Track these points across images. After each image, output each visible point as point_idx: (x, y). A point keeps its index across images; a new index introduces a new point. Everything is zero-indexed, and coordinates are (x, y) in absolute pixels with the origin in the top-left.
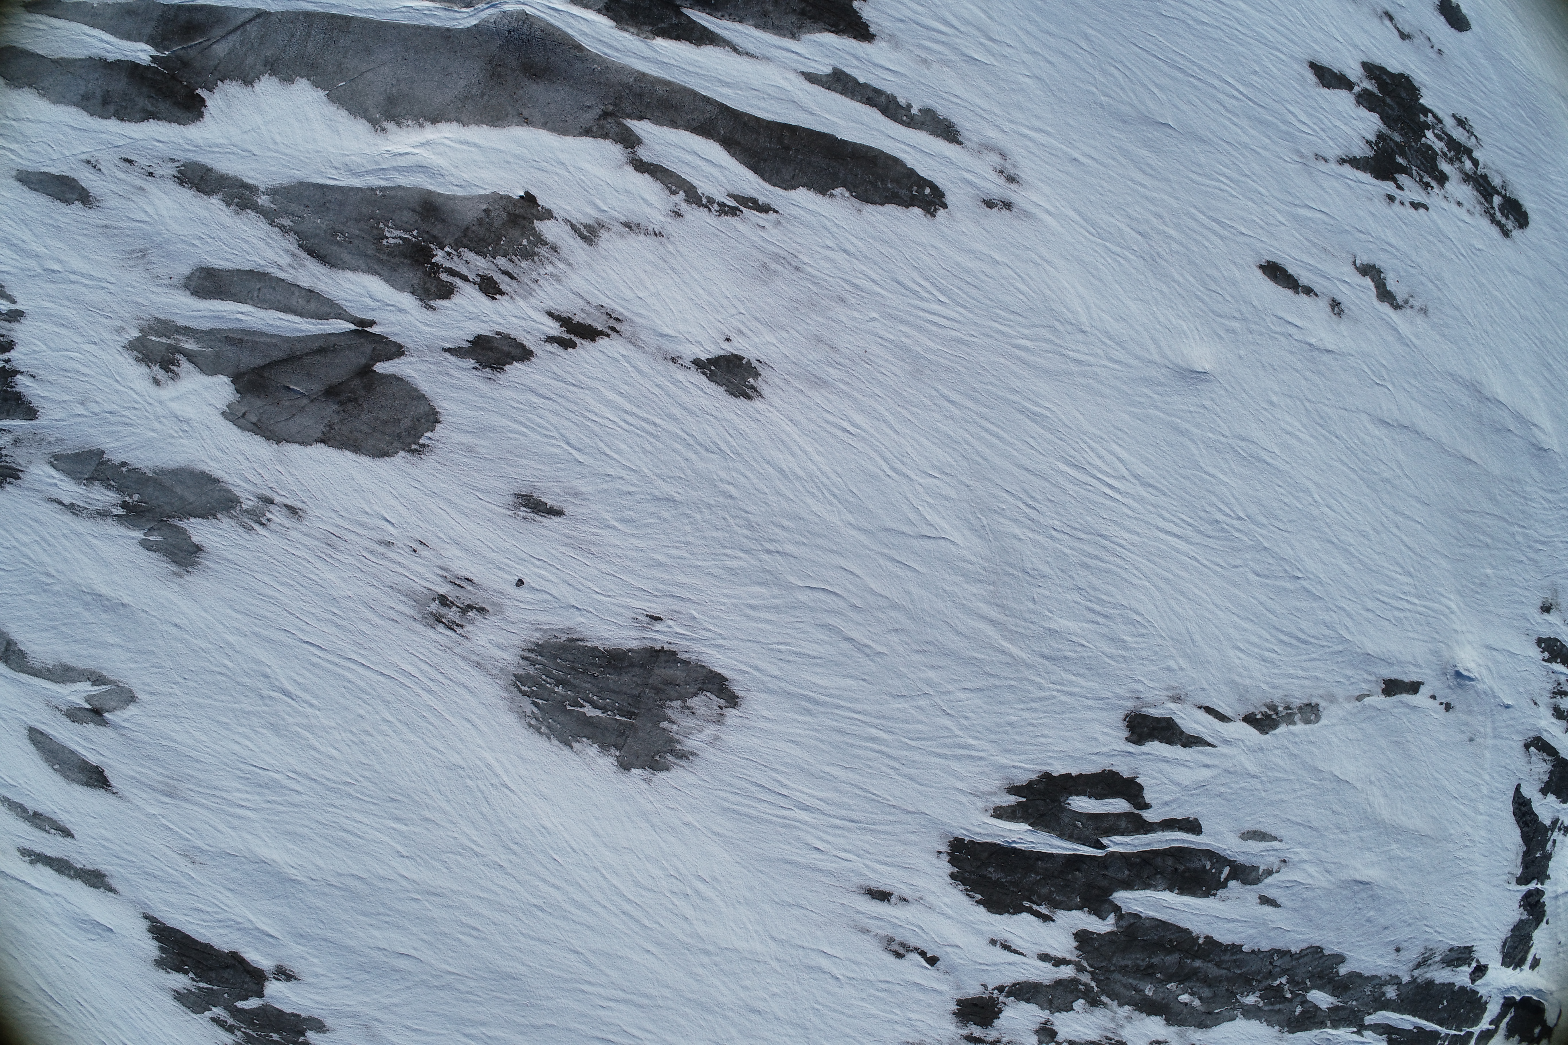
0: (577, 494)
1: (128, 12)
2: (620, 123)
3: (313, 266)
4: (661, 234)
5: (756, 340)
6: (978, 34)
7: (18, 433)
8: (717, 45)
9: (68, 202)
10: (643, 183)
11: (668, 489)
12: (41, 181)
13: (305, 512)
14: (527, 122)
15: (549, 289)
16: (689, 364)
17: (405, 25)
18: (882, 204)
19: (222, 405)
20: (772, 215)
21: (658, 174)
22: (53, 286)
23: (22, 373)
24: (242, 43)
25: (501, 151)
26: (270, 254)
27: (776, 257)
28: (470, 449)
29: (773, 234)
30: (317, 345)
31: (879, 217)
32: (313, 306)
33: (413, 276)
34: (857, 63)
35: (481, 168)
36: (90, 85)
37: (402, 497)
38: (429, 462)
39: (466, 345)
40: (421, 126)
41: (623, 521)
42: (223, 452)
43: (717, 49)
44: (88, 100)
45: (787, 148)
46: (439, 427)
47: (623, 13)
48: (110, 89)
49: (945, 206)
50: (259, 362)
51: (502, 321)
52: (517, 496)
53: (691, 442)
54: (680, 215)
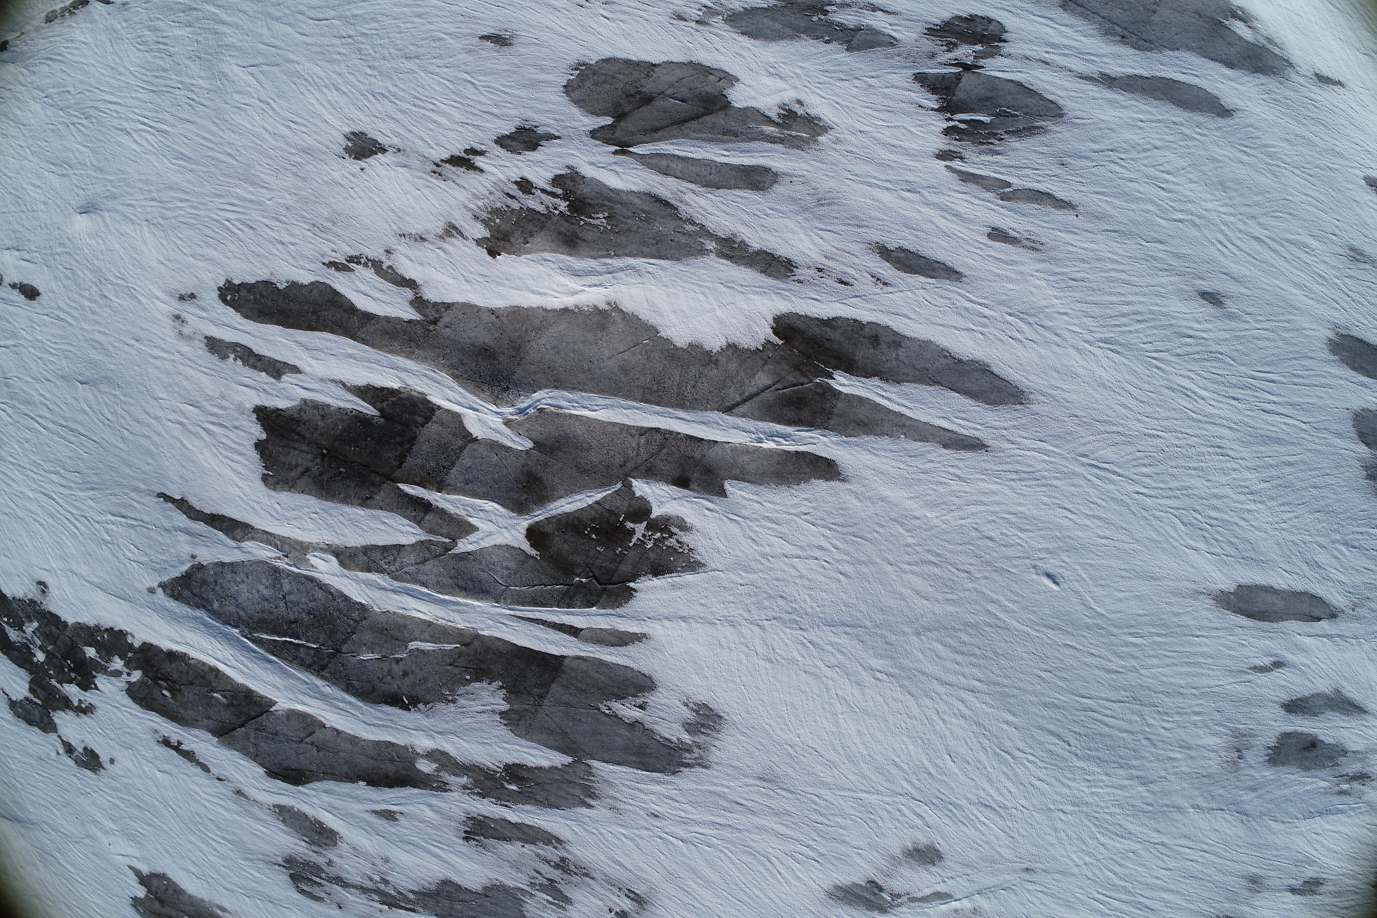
0: (469, 52)
1: (865, 425)
2: (425, 316)
3: (664, 193)
4: (400, 236)
5: (344, 172)
6: (190, 427)
7: (929, 62)
8: (355, 387)
9: (901, 249)
10: (408, 270)
11: (410, 65)
12: (934, 270)
13: (670, 17)
14: (492, 312)
15: (481, 189)
16: (390, 149)
17: (593, 392)
18: (258, 282)
19: (738, 86)
20: (326, 261)
21: (399, 279)
22: (908, 178)
23: (932, 109)
24: (742, 383)
25: (513, 288)
26: (702, 202)
27: (326, 230)
28: (542, 70)
29: (326, 248)
30: (660, 133)
31: (260, 272)
32: (664, 163)
33: (584, 190)
34: (265, 387)
35: (529, 275)
36: (894, 356)
37: (593, 34)
38: (572, 58)
39: (543, 143)
40: (577, 306)
41: (440, 39)
42: (738, 54)
43: (356, 383)
44: (894, 342)
45: (314, 313)
46: (564, 83)
47: (421, 406)
48: (871, 351)
49: (219, 289)
50: (707, 118)
51: (517, 162)
52: (511, 44)
53: (392, 98)
54: (386, 251)
